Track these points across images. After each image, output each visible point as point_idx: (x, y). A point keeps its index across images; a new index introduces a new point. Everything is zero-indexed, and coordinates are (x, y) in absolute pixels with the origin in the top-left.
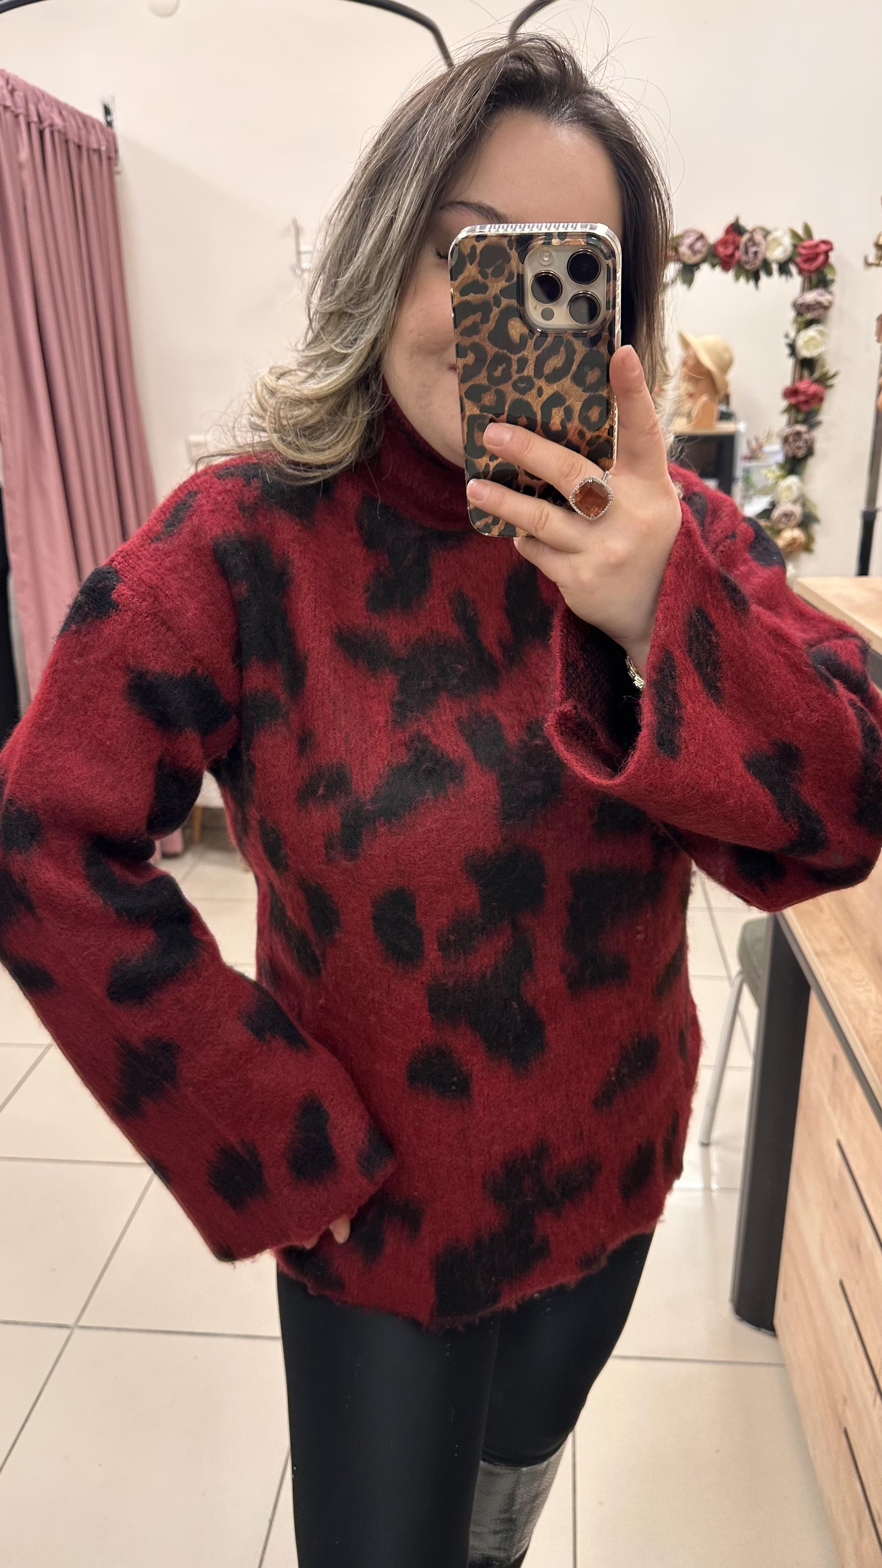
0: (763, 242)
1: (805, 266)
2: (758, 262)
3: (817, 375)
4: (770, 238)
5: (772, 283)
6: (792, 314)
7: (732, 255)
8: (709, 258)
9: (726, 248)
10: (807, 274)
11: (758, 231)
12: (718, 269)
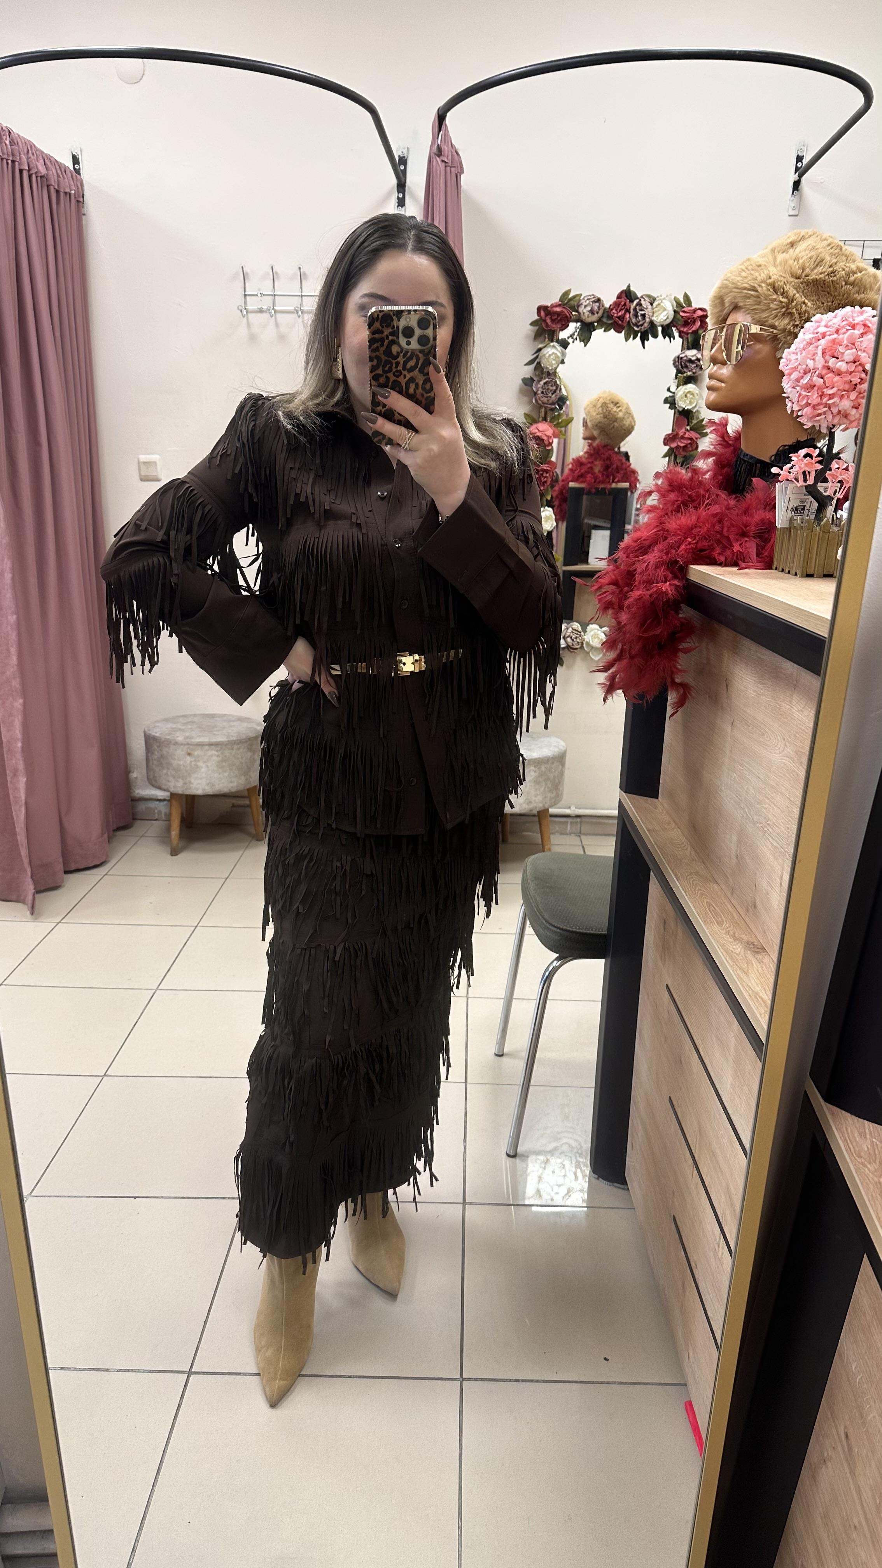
0: (650, 307)
1: (685, 330)
2: (646, 325)
3: (695, 422)
4: (654, 305)
5: (657, 343)
6: (675, 371)
7: (623, 317)
8: (604, 320)
9: (620, 311)
10: (686, 336)
11: (644, 297)
12: (612, 329)
